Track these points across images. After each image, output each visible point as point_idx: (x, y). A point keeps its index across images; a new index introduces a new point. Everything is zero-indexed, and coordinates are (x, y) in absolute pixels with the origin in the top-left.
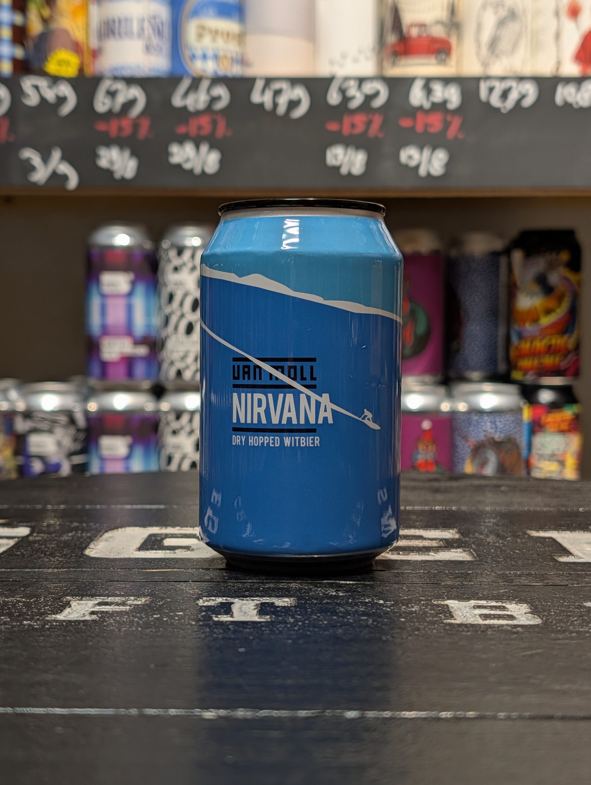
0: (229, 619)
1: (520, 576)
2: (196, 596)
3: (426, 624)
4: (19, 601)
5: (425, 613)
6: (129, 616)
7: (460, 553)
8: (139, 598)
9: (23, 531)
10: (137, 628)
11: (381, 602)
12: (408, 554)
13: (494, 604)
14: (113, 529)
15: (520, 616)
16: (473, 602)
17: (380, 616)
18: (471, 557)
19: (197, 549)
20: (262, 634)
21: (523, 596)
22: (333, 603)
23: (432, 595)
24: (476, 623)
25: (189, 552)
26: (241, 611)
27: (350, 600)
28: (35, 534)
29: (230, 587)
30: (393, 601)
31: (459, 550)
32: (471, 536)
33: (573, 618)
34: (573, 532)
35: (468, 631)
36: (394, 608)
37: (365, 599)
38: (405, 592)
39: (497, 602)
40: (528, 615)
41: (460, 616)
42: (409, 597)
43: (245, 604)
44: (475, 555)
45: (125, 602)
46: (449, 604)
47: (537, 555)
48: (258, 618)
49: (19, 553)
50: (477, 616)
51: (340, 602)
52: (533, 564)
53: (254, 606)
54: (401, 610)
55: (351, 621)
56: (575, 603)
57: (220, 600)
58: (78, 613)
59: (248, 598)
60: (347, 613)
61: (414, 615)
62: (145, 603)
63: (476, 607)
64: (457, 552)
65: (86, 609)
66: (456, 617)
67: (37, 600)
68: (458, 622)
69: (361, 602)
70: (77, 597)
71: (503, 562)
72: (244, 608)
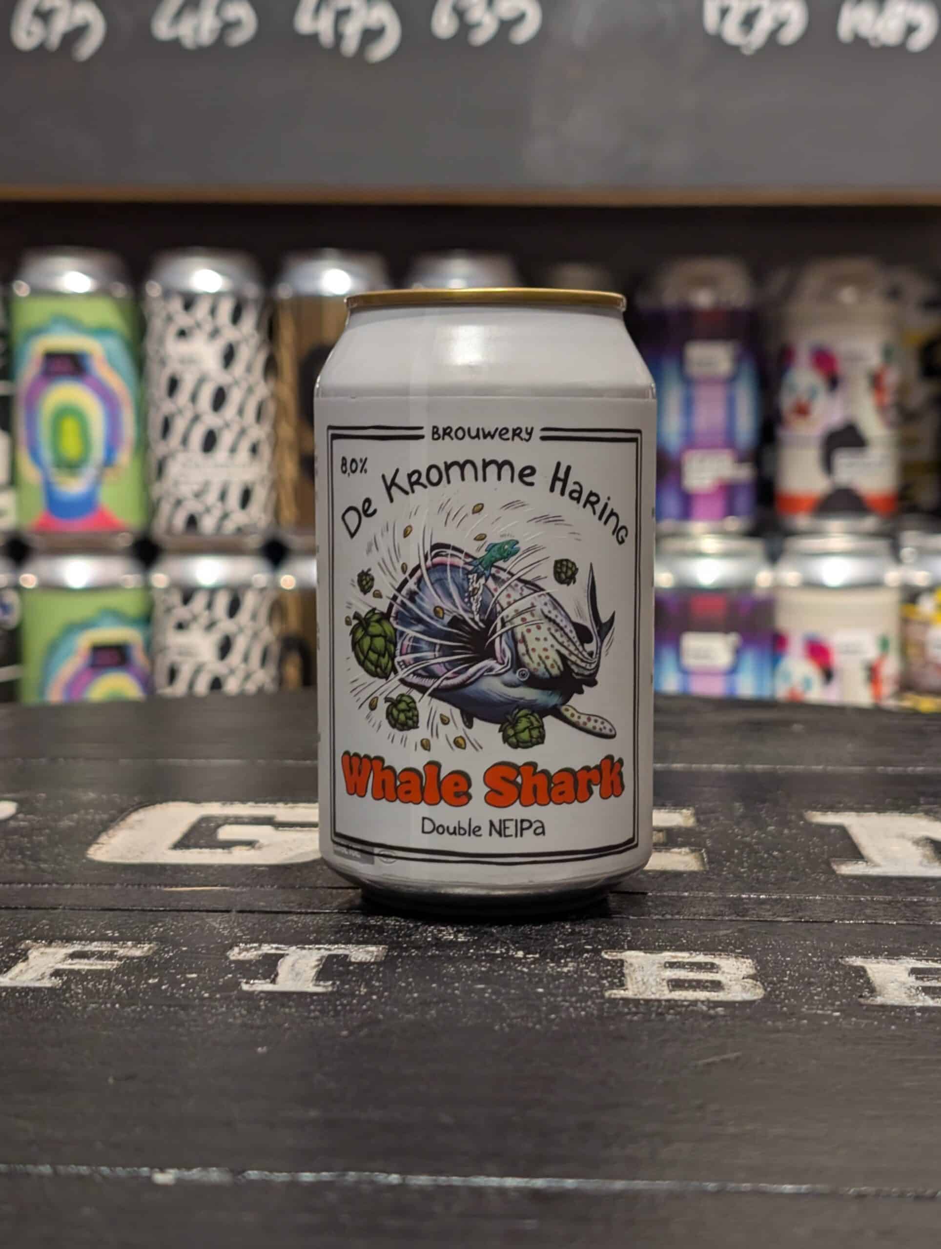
0: (267, 987)
1: (764, 902)
2: (230, 941)
3: (574, 999)
5: (581, 976)
6: (110, 981)
7: (684, 855)
8: (140, 943)
9: (5, 809)
10: (113, 1005)
11: (520, 954)
13: (701, 958)
14: (146, 806)
15: (734, 982)
16: (668, 956)
17: (506, 985)
18: (699, 863)
19: (268, 845)
20: (308, 1018)
21: (751, 944)
22: (441, 956)
23: (608, 942)
24: (657, 996)
25: (252, 852)
26: (293, 970)
27: (472, 951)
28: (21, 816)
29: (290, 923)
30: (540, 953)
31: (683, 850)
32: (712, 821)
33: (814, 990)
34: (882, 814)
35: (636, 1014)
36: (535, 968)
37: (496, 949)
38: (565, 935)
39: (706, 955)
40: (745, 980)
41: (637, 982)
42: (568, 945)
43: (304, 956)
44: (706, 859)
45: (112, 952)
46: (627, 960)
47: (806, 860)
48: (316, 985)
50: (665, 983)
51: (454, 954)
52: (793, 879)
53: (318, 960)
54: (544, 970)
55: (457, 992)
56: (830, 957)
57: (267, 949)
58: (36, 971)
59: (311, 946)
60: (458, 976)
61: (562, 981)
62: (147, 954)
63: (667, 965)
64: (680, 853)
65: (50, 965)
66: (629, 984)
68: (629, 994)
69: (486, 955)
70: (44, 942)
71: (745, 875)
72: (302, 965)
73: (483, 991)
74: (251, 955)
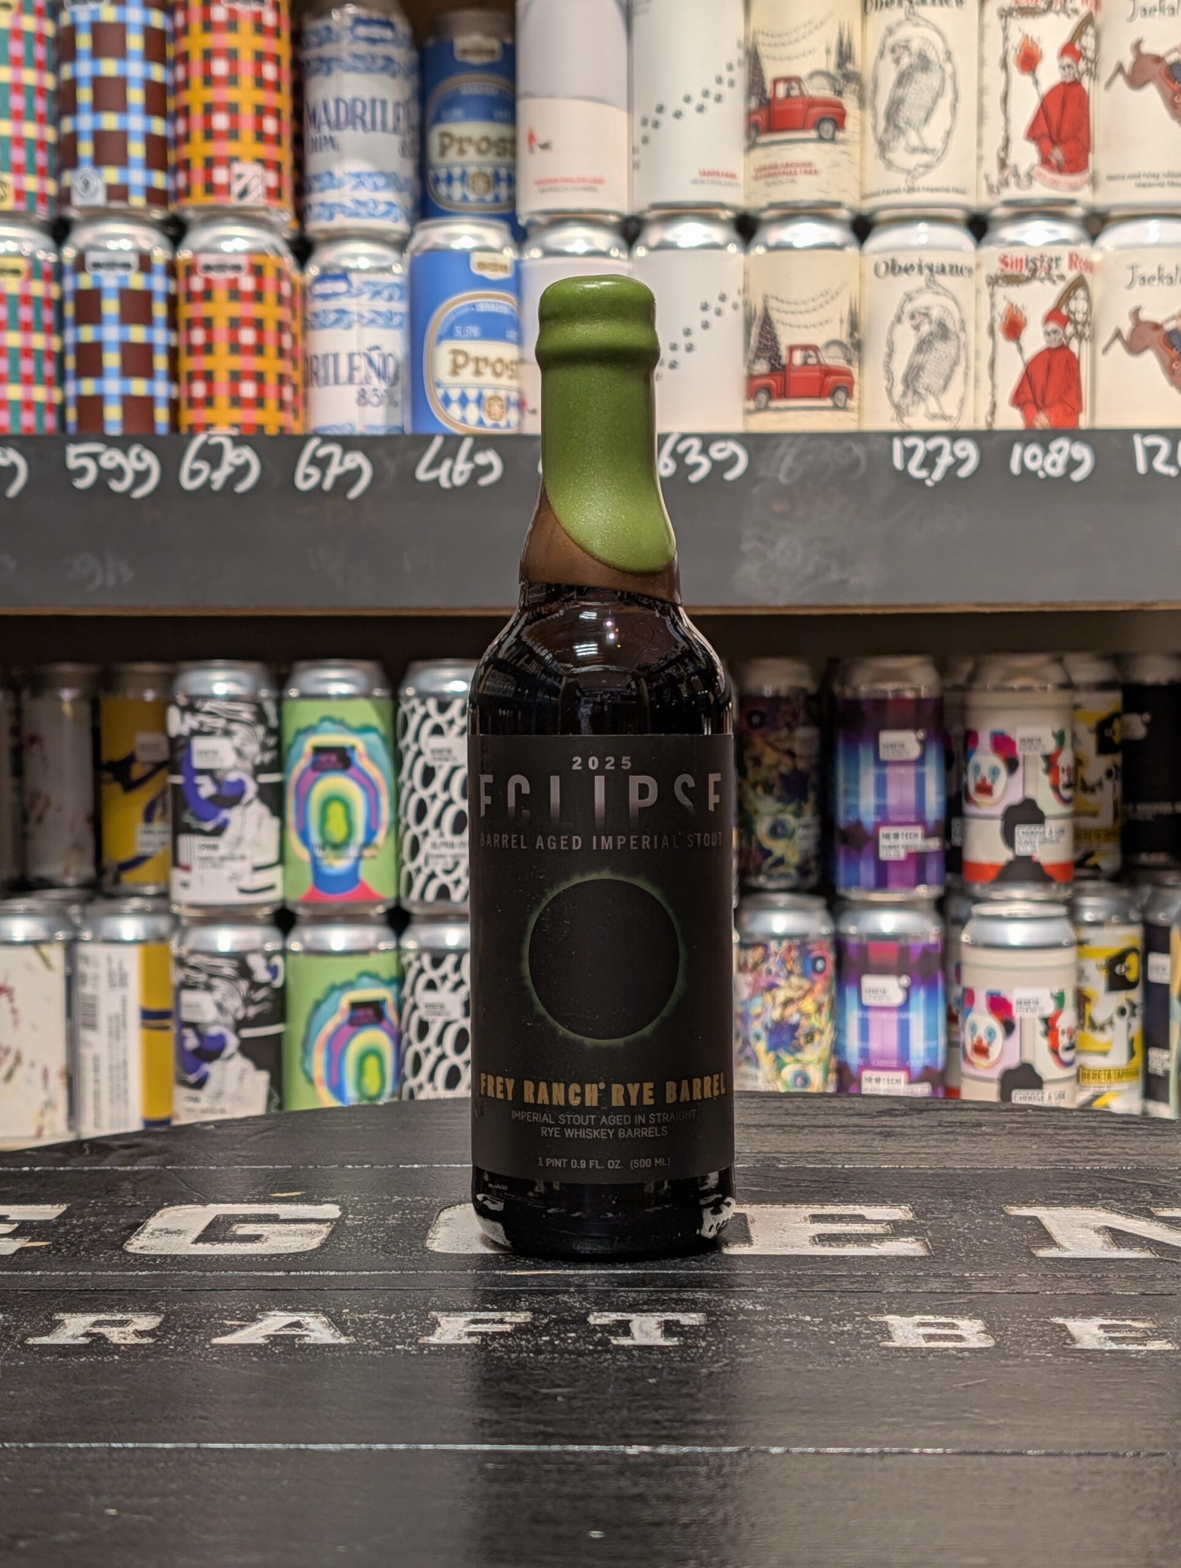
0: (630, 1342)
1: (982, 1279)
2: (584, 1311)
3: (859, 1347)
4: (377, 1319)
5: (859, 1333)
6: (513, 1338)
7: (911, 1243)
8: (517, 1314)
9: (332, 1211)
10: (528, 1354)
11: (808, 1318)
12: (844, 1246)
13: (943, 1320)
15: (971, 1336)
16: (918, 1318)
17: (807, 1338)
18: (924, 1249)
20: (673, 1362)
21: (979, 1309)
22: (750, 1320)
23: (871, 1310)
24: (917, 1345)
26: (642, 1331)
27: (770, 1316)
28: (350, 1216)
29: (622, 1298)
30: (822, 1317)
31: (910, 1239)
33: (1032, 1339)
34: (1067, 1208)
35: (907, 1356)
36: (823, 1328)
37: (788, 1315)
39: (946, 1317)
40: (979, 1334)
41: (901, 1336)
42: (841, 1311)
43: (646, 1321)
44: (930, 1247)
45: (502, 1318)
46: (888, 1321)
47: (1012, 1246)
48: (664, 1341)
49: (343, 1247)
50: (921, 1337)
51: (759, 1319)
52: (1002, 1261)
53: (657, 1324)
54: (830, 1329)
55: (772, 1344)
56: (1040, 1318)
57: (614, 1316)
58: (452, 1334)
59: (648, 1314)
60: (767, 1334)
61: (846, 1336)
62: (528, 1320)
63: (921, 1324)
64: (907, 1242)
65: (459, 1329)
66: (895, 1338)
67: (396, 1318)
68: (897, 1344)
69: (783, 1319)
70: (443, 1314)
71: (964, 1258)
72: (645, 1327)
73: (791, 1343)
74: (604, 1321)
